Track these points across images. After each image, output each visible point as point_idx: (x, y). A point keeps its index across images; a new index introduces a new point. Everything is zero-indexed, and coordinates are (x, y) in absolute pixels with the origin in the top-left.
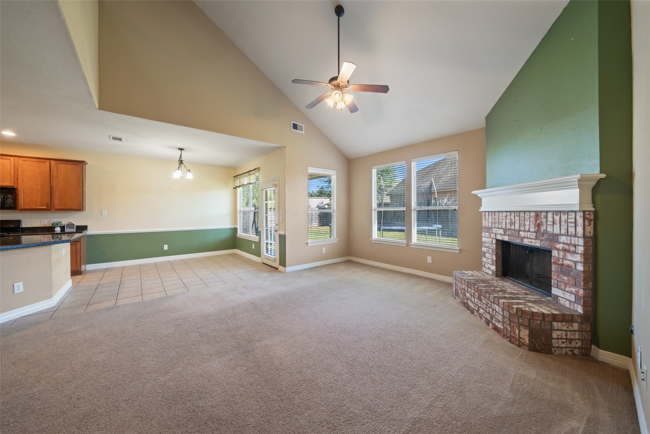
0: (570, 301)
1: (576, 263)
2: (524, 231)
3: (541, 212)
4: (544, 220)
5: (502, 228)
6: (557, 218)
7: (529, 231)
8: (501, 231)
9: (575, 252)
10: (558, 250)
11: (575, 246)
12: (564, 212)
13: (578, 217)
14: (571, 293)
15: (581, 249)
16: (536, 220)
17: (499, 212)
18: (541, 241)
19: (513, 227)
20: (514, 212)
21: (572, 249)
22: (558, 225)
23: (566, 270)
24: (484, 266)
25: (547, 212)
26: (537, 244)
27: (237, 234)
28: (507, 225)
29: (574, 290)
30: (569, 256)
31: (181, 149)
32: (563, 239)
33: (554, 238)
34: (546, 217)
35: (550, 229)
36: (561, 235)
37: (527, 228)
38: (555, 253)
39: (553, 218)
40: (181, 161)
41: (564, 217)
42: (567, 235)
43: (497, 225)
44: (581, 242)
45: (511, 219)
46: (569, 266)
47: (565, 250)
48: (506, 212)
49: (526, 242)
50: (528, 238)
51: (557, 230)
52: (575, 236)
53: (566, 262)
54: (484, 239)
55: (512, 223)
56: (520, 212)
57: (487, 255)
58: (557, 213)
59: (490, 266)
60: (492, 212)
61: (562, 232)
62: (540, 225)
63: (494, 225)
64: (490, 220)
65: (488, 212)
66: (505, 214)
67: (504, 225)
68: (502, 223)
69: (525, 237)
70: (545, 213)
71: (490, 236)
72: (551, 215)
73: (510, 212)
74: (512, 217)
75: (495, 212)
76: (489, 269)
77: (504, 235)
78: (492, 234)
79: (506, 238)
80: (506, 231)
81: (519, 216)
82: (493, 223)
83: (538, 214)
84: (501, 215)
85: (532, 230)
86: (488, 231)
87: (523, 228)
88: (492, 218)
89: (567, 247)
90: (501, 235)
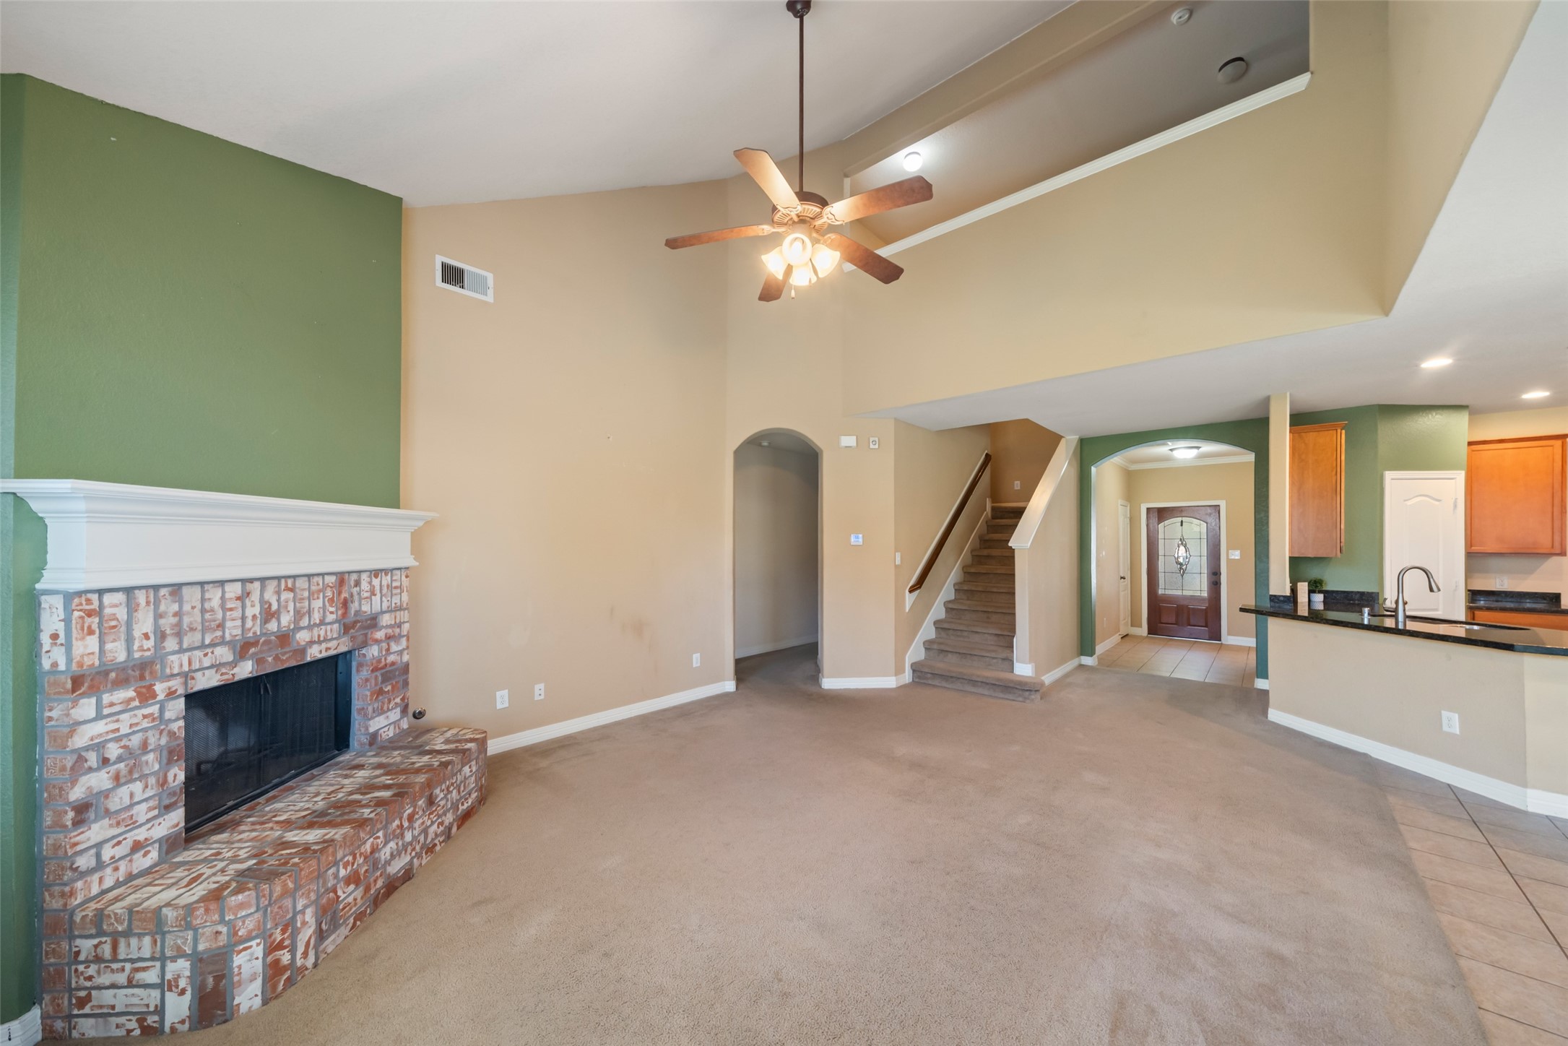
0: (394, 723)
1: (401, 652)
2: (310, 626)
3: (349, 573)
4: (355, 590)
5: (223, 642)
6: (376, 582)
7: (322, 623)
8: (224, 654)
9: (400, 636)
10: (377, 641)
11: (400, 625)
12: (386, 571)
13: (405, 577)
16: (342, 593)
17: (202, 584)
18: (349, 637)
19: (273, 626)
20: (279, 578)
21: (397, 631)
22: (378, 595)
25: (359, 572)
26: (341, 647)
28: (249, 624)
32: (386, 620)
33: (373, 621)
34: (357, 583)
35: (366, 608)
36: (383, 612)
37: (316, 617)
39: (370, 583)
41: (388, 580)
42: (390, 611)
43: (190, 639)
45: (262, 601)
46: (393, 664)
47: (389, 638)
48: (244, 581)
49: (313, 653)
50: (319, 642)
51: (376, 604)
52: (401, 608)
53: (389, 659)
55: (269, 614)
56: (294, 577)
57: (121, 797)
58: (376, 573)
59: (140, 835)
60: (156, 588)
61: (385, 608)
62: (345, 604)
63: (171, 644)
64: (144, 623)
65: (129, 591)
66: (234, 590)
67: (233, 629)
68: (221, 626)
69: (311, 643)
70: (354, 577)
71: (146, 695)
72: (364, 577)
73: (263, 580)
74: (270, 595)
75: (176, 589)
76: (137, 846)
77: (233, 664)
78: (160, 688)
79: (245, 670)
80: (243, 649)
81: (291, 590)
82: (162, 636)
83: (342, 578)
84: (215, 596)
85: (330, 618)
86: (121, 683)
87: (305, 622)
88: (158, 616)
89: (390, 631)
90: (216, 666)
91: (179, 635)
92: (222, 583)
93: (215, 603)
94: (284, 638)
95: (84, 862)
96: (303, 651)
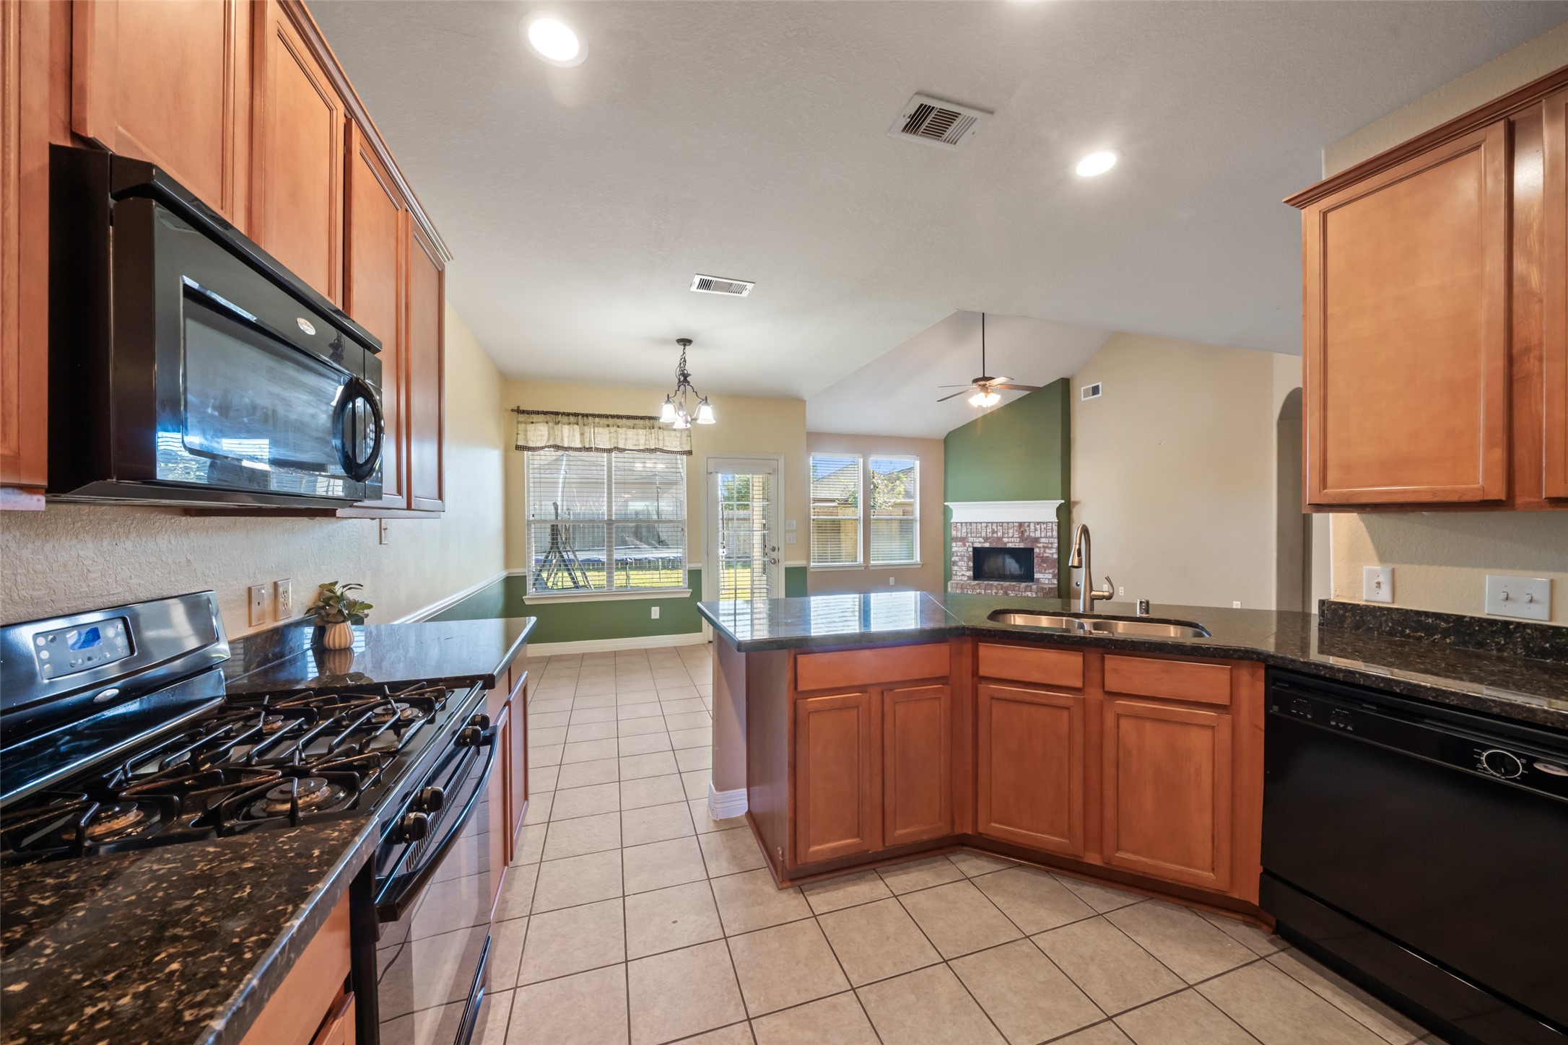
0: (1049, 579)
1: (1052, 554)
2: (1008, 537)
3: (1024, 523)
4: (1027, 529)
5: (981, 537)
6: (1038, 527)
7: (1013, 537)
8: (981, 540)
9: (1052, 548)
10: (1038, 547)
11: (1052, 544)
12: (1044, 523)
13: (1054, 526)
14: (1050, 573)
15: (1056, 545)
16: (1020, 529)
17: (976, 523)
18: (1025, 544)
19: (995, 535)
20: (996, 523)
21: (1050, 545)
22: (1039, 531)
23: (1045, 560)
24: (956, 575)
25: (1030, 523)
26: (1022, 546)
27: (526, 595)
28: (989, 534)
29: (1051, 571)
30: (1048, 551)
31: (685, 342)
32: (1043, 540)
33: (1037, 540)
34: (1029, 526)
35: (1032, 534)
36: (1041, 537)
37: (1011, 535)
38: (1037, 550)
39: (1034, 528)
40: (685, 376)
41: (1043, 526)
42: (1046, 537)
43: (973, 535)
44: (1056, 540)
45: (991, 529)
46: (1047, 557)
47: (1044, 547)
48: (987, 523)
49: (1010, 545)
50: (1011, 542)
51: (1038, 534)
52: (1052, 537)
53: (1045, 555)
54: (954, 549)
55: (993, 532)
56: (1003, 523)
57: (960, 563)
58: (1038, 523)
59: (964, 573)
60: (967, 523)
61: (1043, 535)
62: (1022, 532)
63: (969, 535)
64: (964, 530)
65: (961, 523)
66: (984, 525)
67: (984, 534)
68: (981, 533)
69: (1009, 542)
70: (1027, 524)
71: (964, 545)
72: (1032, 525)
73: (992, 523)
74: (994, 527)
75: (971, 523)
76: (963, 575)
77: (984, 543)
78: (967, 544)
79: (987, 545)
80: (986, 539)
81: (1002, 526)
82: (967, 533)
83: (1021, 524)
84: (979, 526)
85: (1016, 536)
86: (960, 541)
87: (1006, 536)
88: (967, 529)
89: (1046, 545)
90: (980, 542)
91: (971, 534)
92: (981, 523)
93: (980, 527)
94: (999, 539)
95: (954, 572)
96: (1006, 544)
